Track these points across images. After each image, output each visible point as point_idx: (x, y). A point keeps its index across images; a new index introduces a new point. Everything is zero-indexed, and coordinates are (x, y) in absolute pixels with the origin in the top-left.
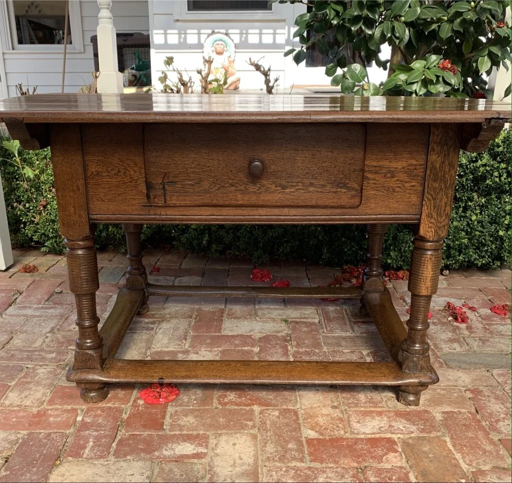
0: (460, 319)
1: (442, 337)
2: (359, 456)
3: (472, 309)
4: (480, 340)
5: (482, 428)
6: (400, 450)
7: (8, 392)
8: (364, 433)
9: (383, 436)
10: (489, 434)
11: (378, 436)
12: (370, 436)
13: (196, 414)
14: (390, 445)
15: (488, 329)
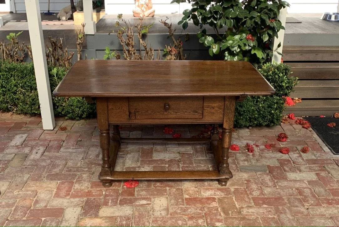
0: (250, 151)
1: (241, 159)
2: (203, 203)
3: (257, 146)
4: (256, 160)
7: (74, 184)
8: (205, 196)
11: (210, 197)
13: (146, 190)
14: (214, 199)
15: (261, 155)
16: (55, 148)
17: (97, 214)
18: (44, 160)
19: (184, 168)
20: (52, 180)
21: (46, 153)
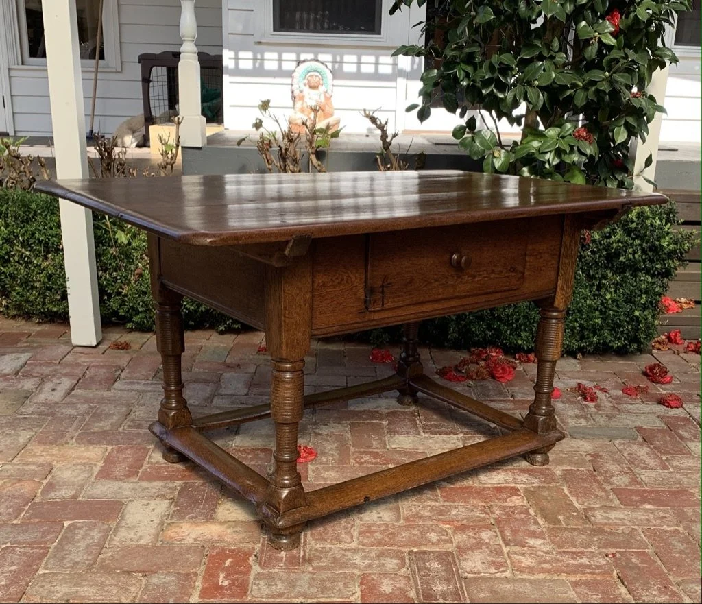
0: (589, 398)
1: (570, 414)
2: (486, 499)
3: (604, 390)
4: (607, 416)
5: (597, 481)
6: (522, 495)
7: (149, 453)
8: (491, 484)
9: (507, 485)
11: (503, 485)
12: (496, 485)
13: (336, 470)
14: (514, 491)
15: (616, 408)
16: (100, 381)
17: (212, 515)
18: (71, 404)
20: (92, 444)
21: (77, 392)
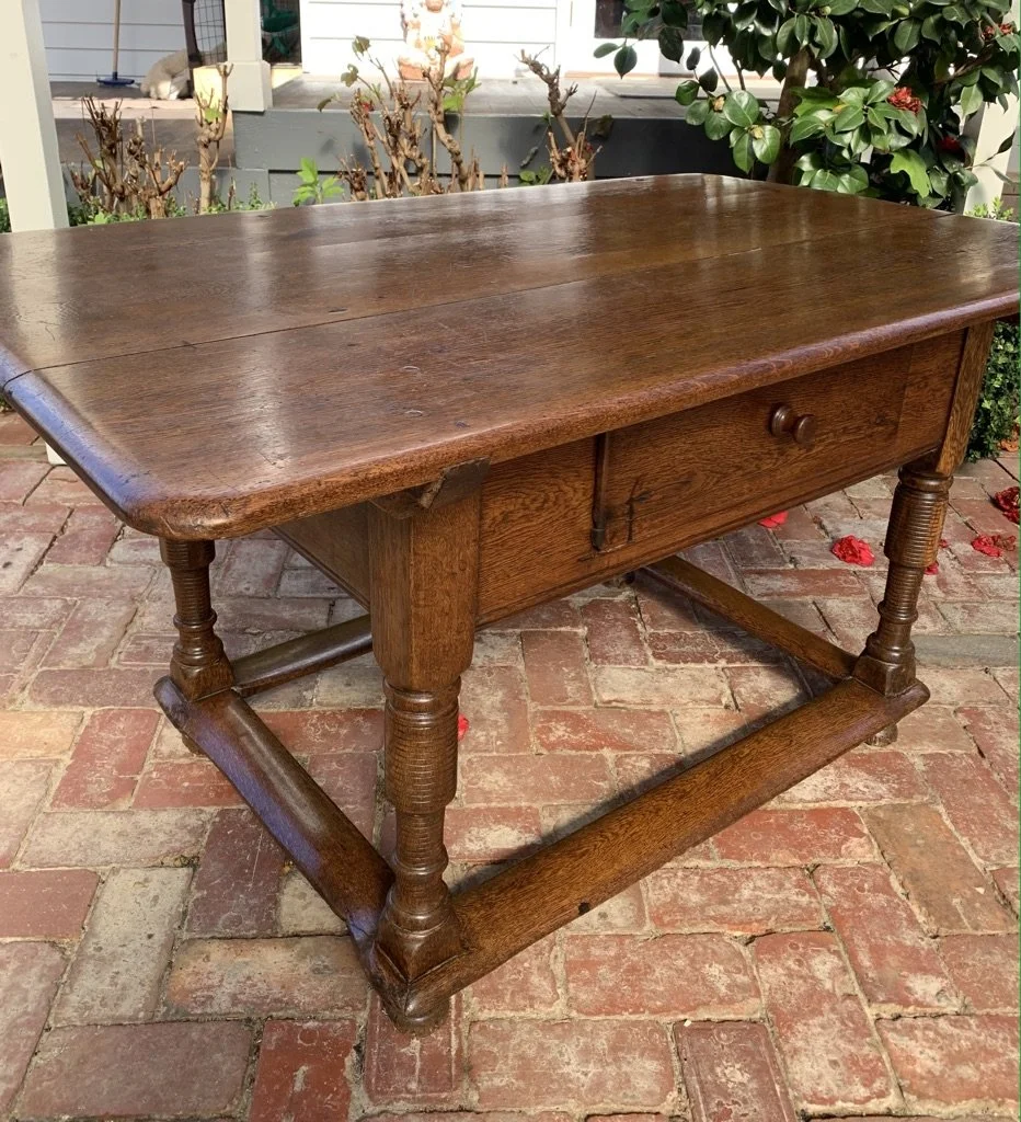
2: (801, 846)
3: (942, 544)
4: (964, 607)
5: (994, 786)
6: (866, 831)
7: (160, 727)
8: (801, 800)
9: (834, 804)
10: (1008, 798)
12: (811, 805)
14: (847, 821)
15: (974, 586)
16: (88, 543)
17: (269, 915)
18: (33, 599)
19: (660, 645)
20: (58, 703)
21: (47, 568)
